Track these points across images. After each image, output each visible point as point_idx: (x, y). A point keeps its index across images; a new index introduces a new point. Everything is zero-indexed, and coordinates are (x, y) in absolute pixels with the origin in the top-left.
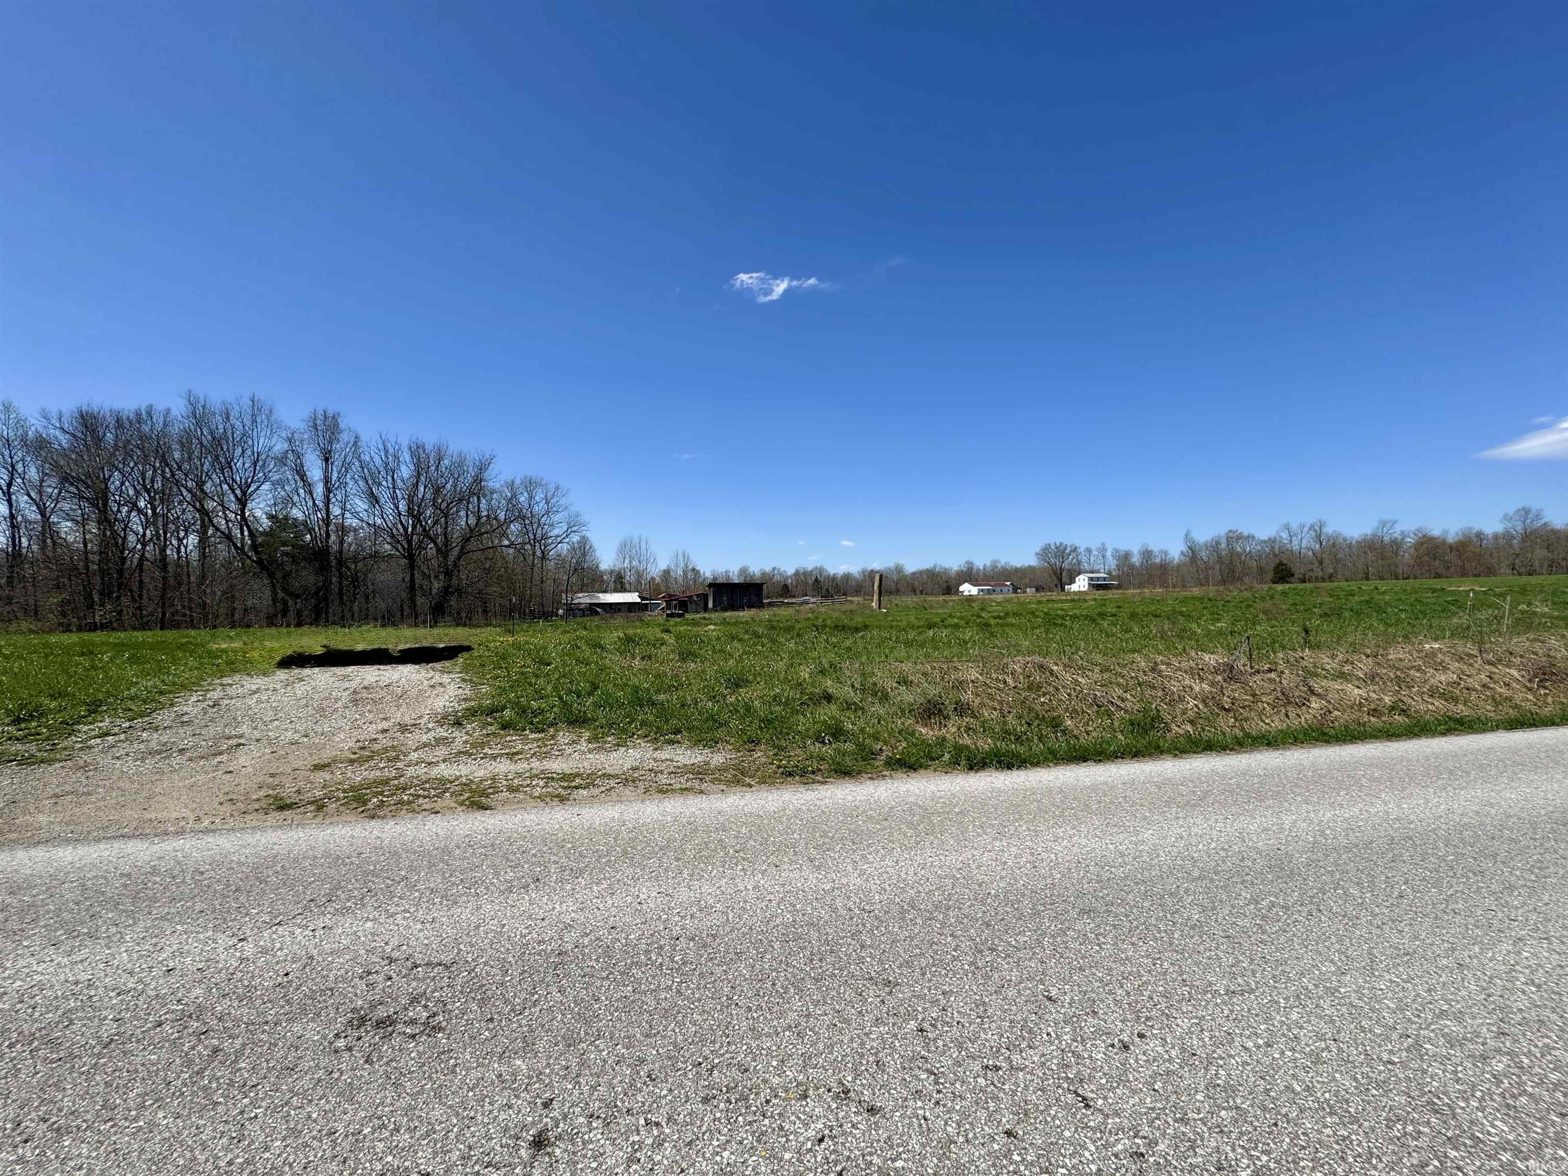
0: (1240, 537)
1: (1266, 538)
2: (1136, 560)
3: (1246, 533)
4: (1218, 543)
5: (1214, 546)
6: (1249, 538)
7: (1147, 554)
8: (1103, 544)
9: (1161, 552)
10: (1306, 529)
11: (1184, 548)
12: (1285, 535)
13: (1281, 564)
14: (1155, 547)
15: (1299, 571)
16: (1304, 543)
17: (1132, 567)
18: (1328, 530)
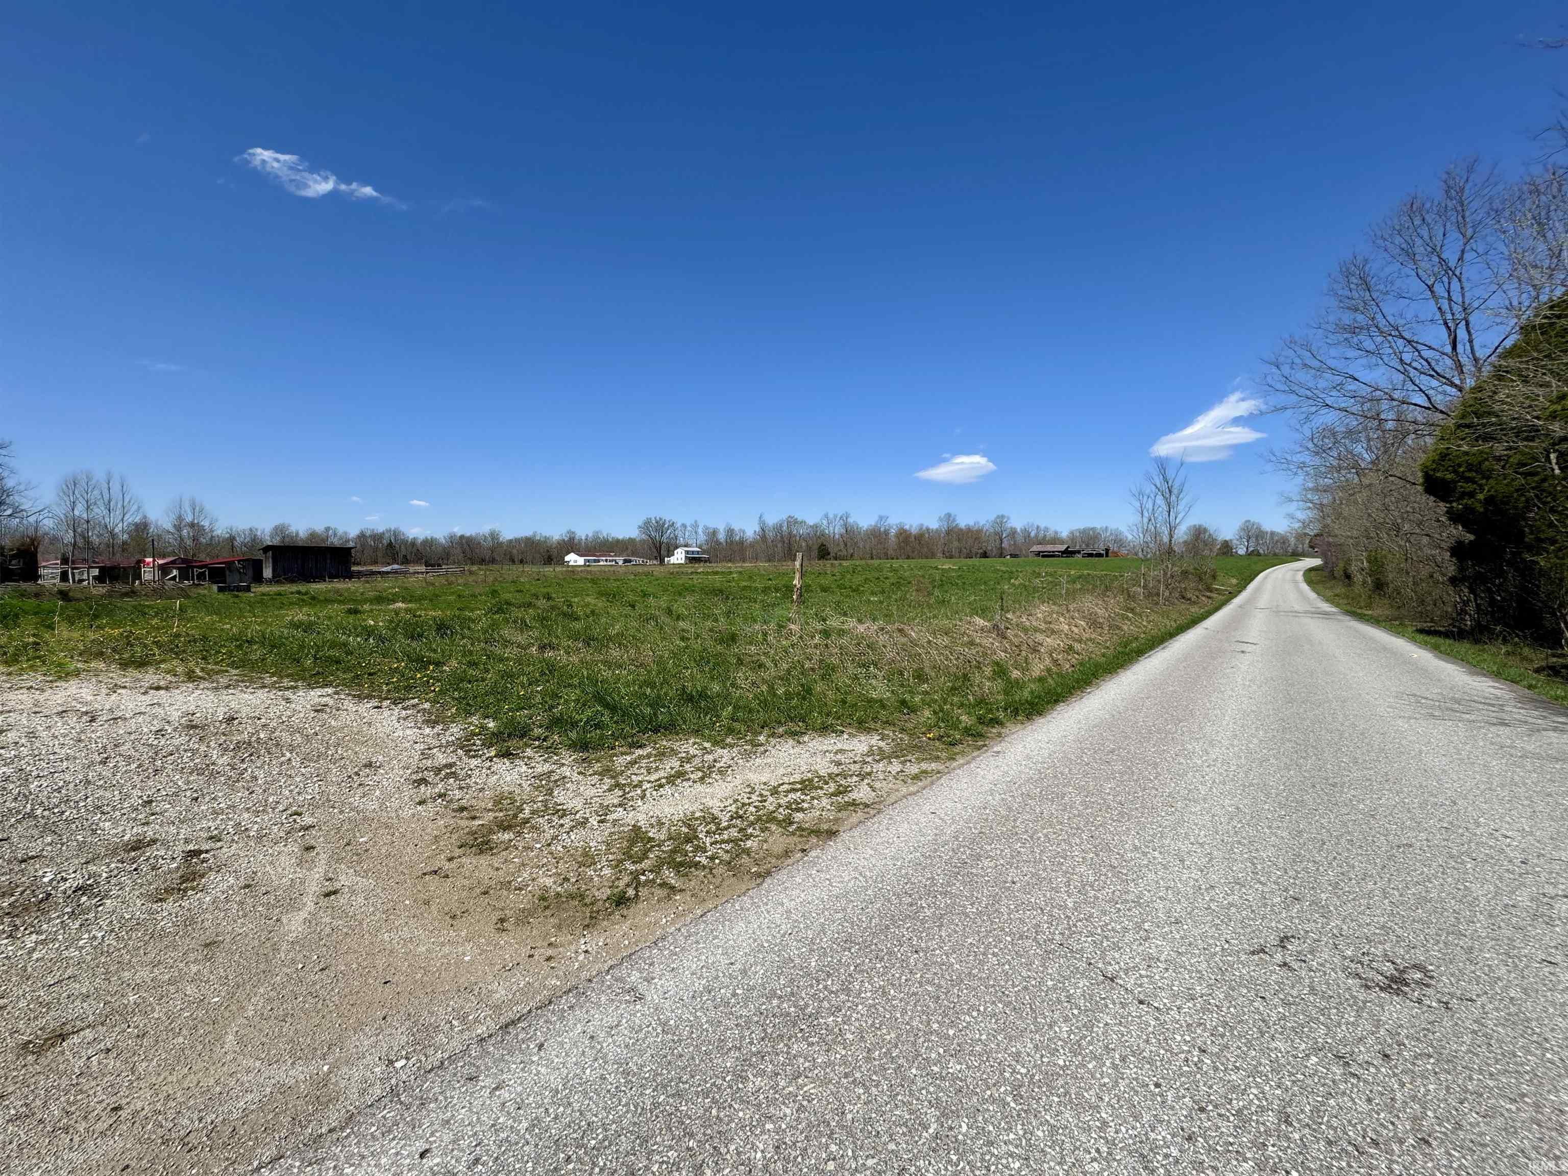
0: (796, 522)
1: (811, 524)
2: (721, 537)
3: (800, 519)
4: (781, 526)
5: (778, 528)
6: (803, 523)
7: (730, 532)
8: (696, 522)
9: (740, 530)
10: (838, 519)
11: (758, 529)
12: (825, 522)
13: (823, 545)
14: (736, 527)
15: (833, 550)
16: (837, 530)
17: (718, 543)
18: (851, 520)
